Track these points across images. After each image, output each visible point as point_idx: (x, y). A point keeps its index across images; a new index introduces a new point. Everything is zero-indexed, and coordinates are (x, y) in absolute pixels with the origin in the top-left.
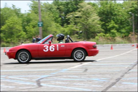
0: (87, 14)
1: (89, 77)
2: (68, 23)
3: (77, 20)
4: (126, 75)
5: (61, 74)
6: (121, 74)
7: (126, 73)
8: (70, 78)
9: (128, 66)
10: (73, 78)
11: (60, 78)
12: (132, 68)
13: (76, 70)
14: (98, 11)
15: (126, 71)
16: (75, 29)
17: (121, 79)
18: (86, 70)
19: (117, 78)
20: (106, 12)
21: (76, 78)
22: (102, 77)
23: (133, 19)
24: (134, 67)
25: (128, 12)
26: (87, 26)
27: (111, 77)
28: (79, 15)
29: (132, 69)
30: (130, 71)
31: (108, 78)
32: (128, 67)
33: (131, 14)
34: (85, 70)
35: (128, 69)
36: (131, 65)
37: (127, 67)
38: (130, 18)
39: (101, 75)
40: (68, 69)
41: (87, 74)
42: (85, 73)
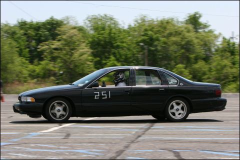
0: (71, 45)
1: (73, 148)
2: (41, 59)
3: (56, 54)
4: (133, 146)
5: (26, 142)
6: (125, 143)
7: (133, 142)
8: (41, 148)
9: (136, 130)
10: (46, 148)
11: (25, 147)
12: (143, 134)
13: (51, 136)
14: (90, 40)
15: (133, 139)
16: (52, 68)
17: (125, 152)
18: (68, 135)
19: (118, 150)
20: (102, 42)
21: (51, 148)
22: (94, 148)
23: (146, 54)
24: (146, 133)
25: (138, 43)
26: (71, 64)
27: (108, 148)
28: (58, 46)
29: (143, 136)
30: (140, 138)
31: (104, 149)
32: (137, 132)
33: (142, 46)
34: (66, 136)
35: (137, 136)
36: (141, 129)
37: (133, 133)
38: (142, 53)
39: (92, 144)
40: (38, 133)
41: (70, 142)
42: (65, 141)
